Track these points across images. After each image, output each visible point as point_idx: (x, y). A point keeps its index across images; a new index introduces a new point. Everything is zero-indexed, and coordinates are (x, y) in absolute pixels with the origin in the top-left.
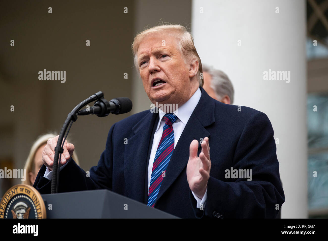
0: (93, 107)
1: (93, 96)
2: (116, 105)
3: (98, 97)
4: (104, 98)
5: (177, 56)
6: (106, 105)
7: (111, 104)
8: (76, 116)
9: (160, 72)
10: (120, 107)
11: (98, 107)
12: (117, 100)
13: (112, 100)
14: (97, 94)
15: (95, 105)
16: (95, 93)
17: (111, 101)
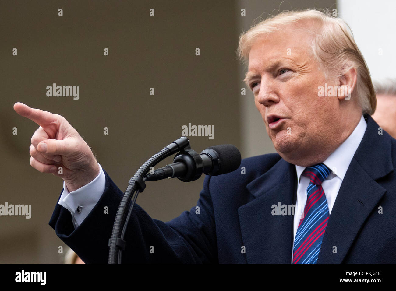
0: (172, 165)
1: (171, 146)
2: (212, 159)
3: (180, 147)
4: (190, 148)
5: (308, 68)
6: (195, 160)
7: (203, 157)
8: (143, 182)
9: (278, 103)
10: (219, 162)
11: (180, 165)
12: (214, 150)
13: (204, 151)
14: (178, 141)
15: (175, 162)
16: (174, 141)
17: (203, 153)
